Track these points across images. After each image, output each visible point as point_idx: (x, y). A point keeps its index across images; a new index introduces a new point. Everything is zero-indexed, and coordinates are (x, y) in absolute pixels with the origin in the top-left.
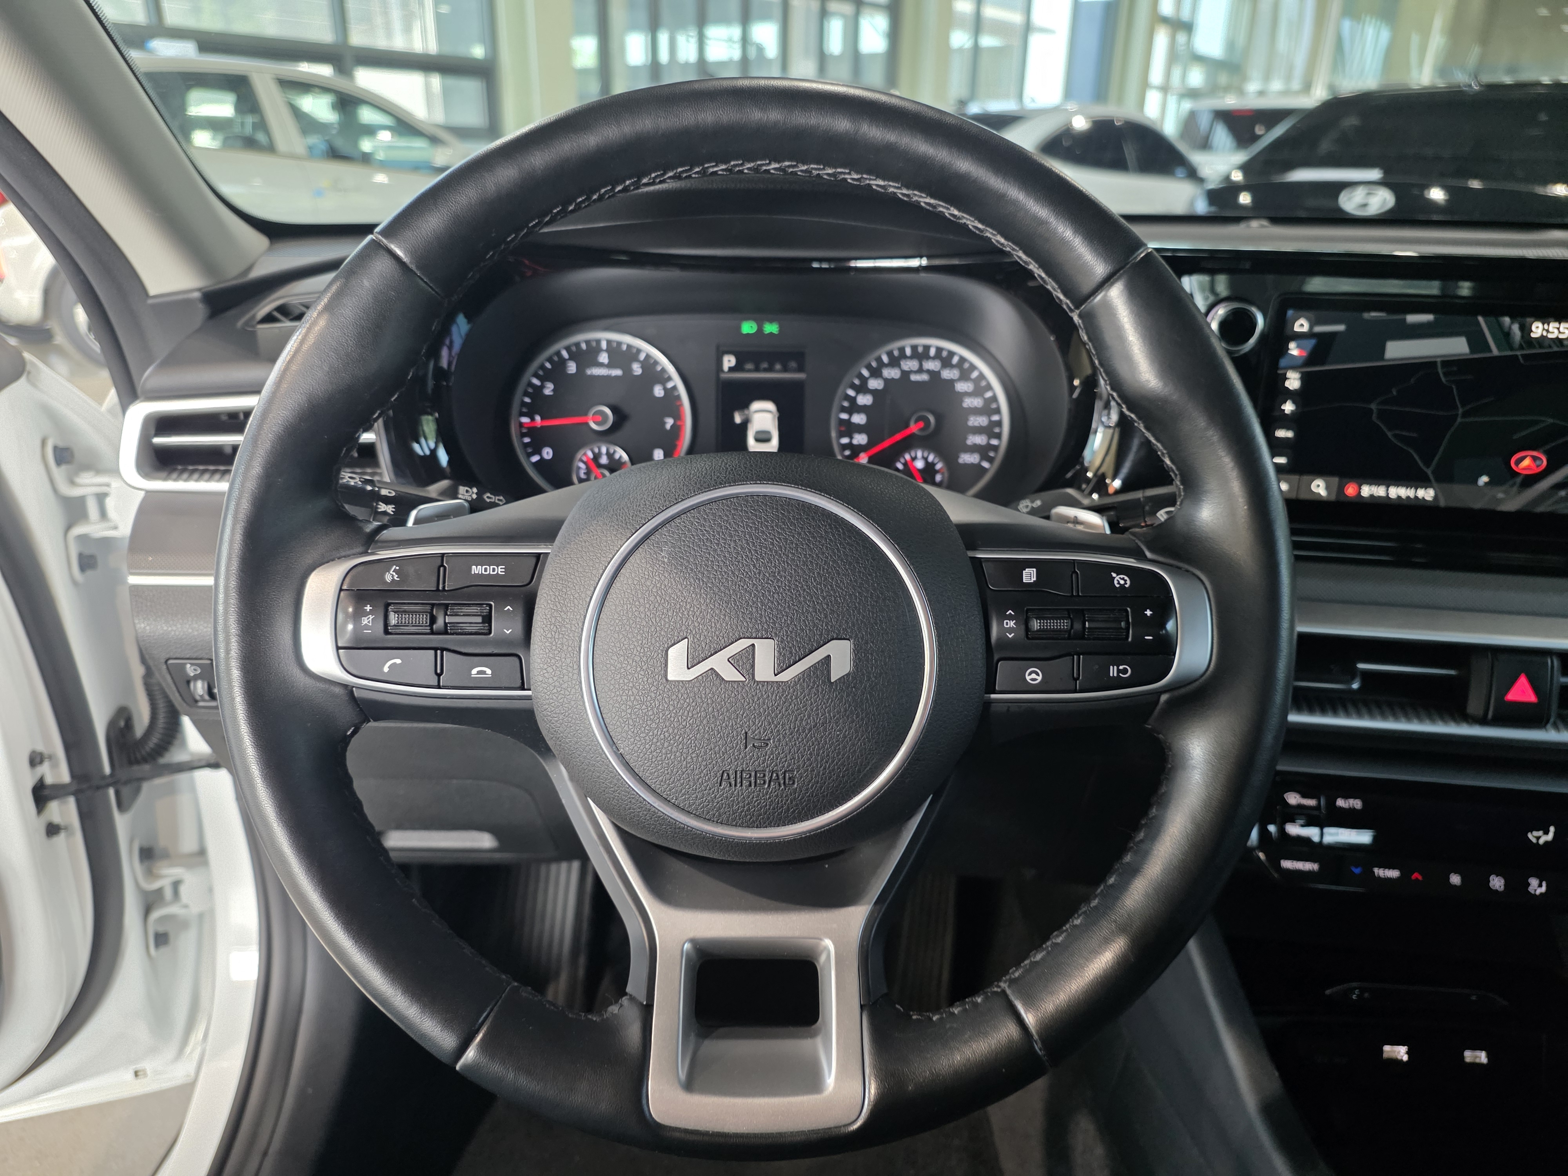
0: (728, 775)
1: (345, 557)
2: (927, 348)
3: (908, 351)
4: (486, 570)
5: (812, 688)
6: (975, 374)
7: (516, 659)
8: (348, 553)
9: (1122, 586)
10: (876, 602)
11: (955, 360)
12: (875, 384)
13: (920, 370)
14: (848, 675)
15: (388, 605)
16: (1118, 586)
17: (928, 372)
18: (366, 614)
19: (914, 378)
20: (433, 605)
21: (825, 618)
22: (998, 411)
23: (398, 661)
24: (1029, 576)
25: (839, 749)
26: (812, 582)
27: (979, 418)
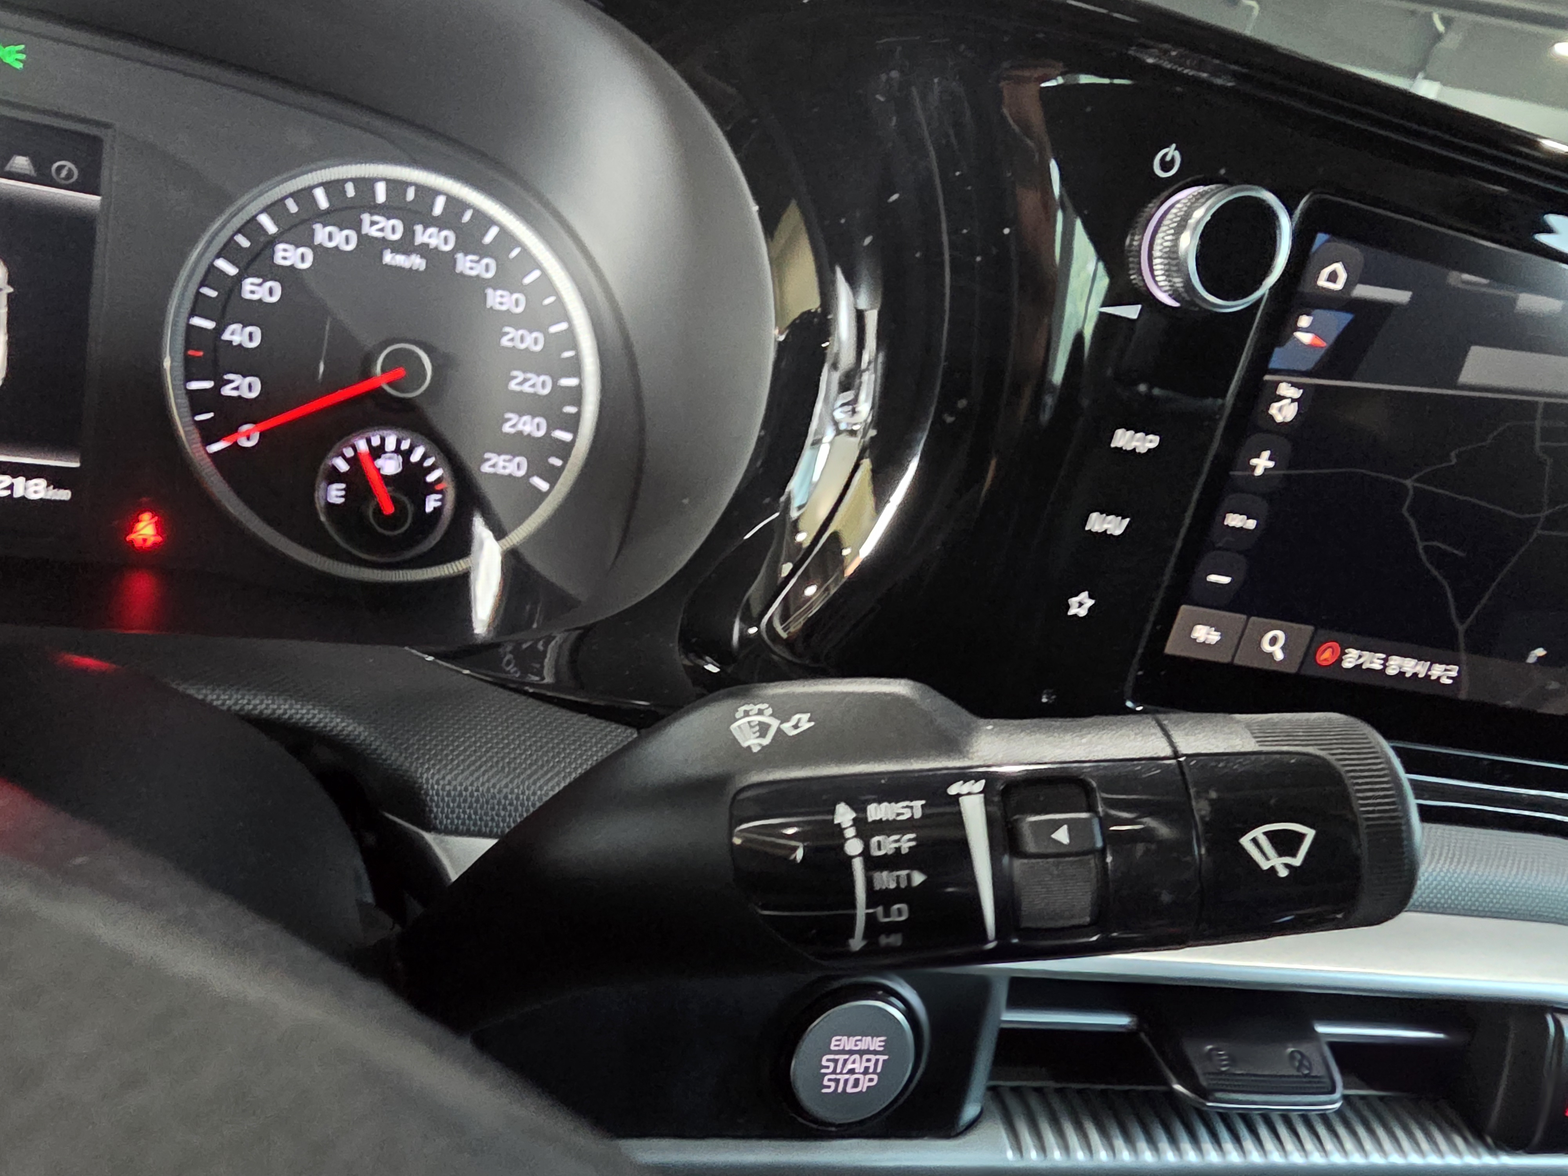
2: (426, 194)
3: (381, 193)
6: (533, 279)
11: (491, 235)
12: (290, 256)
13: (405, 246)
17: (424, 251)
19: (389, 258)
22: (575, 367)
27: (534, 378)
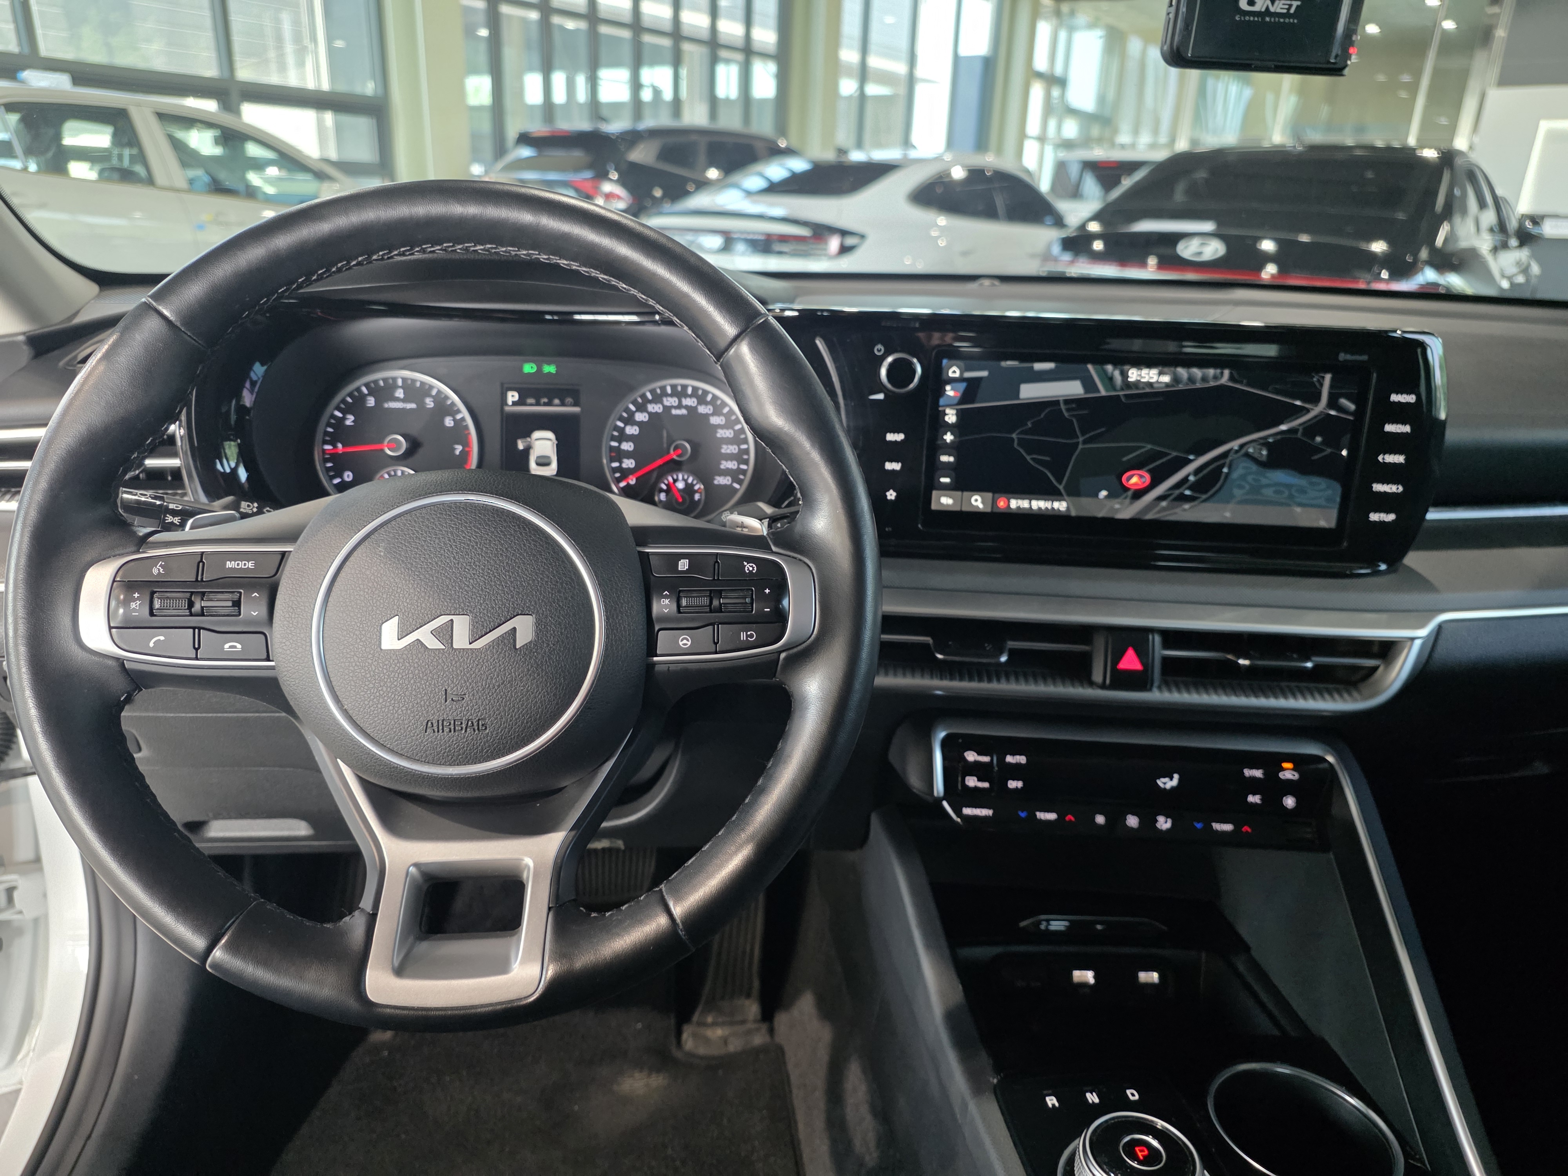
0: (432, 723)
1: (119, 555)
2: (685, 387)
3: (669, 390)
4: (238, 565)
5: (501, 653)
6: (726, 410)
7: (262, 636)
8: (122, 552)
9: (751, 572)
10: (555, 585)
11: (709, 398)
12: (641, 417)
13: (679, 406)
14: (531, 642)
15: (153, 593)
16: (747, 572)
17: (686, 407)
18: (134, 600)
19: (674, 412)
20: (192, 593)
21: (512, 598)
22: (745, 441)
23: (162, 638)
24: (683, 565)
25: (523, 701)
26: (501, 570)
27: (730, 447)
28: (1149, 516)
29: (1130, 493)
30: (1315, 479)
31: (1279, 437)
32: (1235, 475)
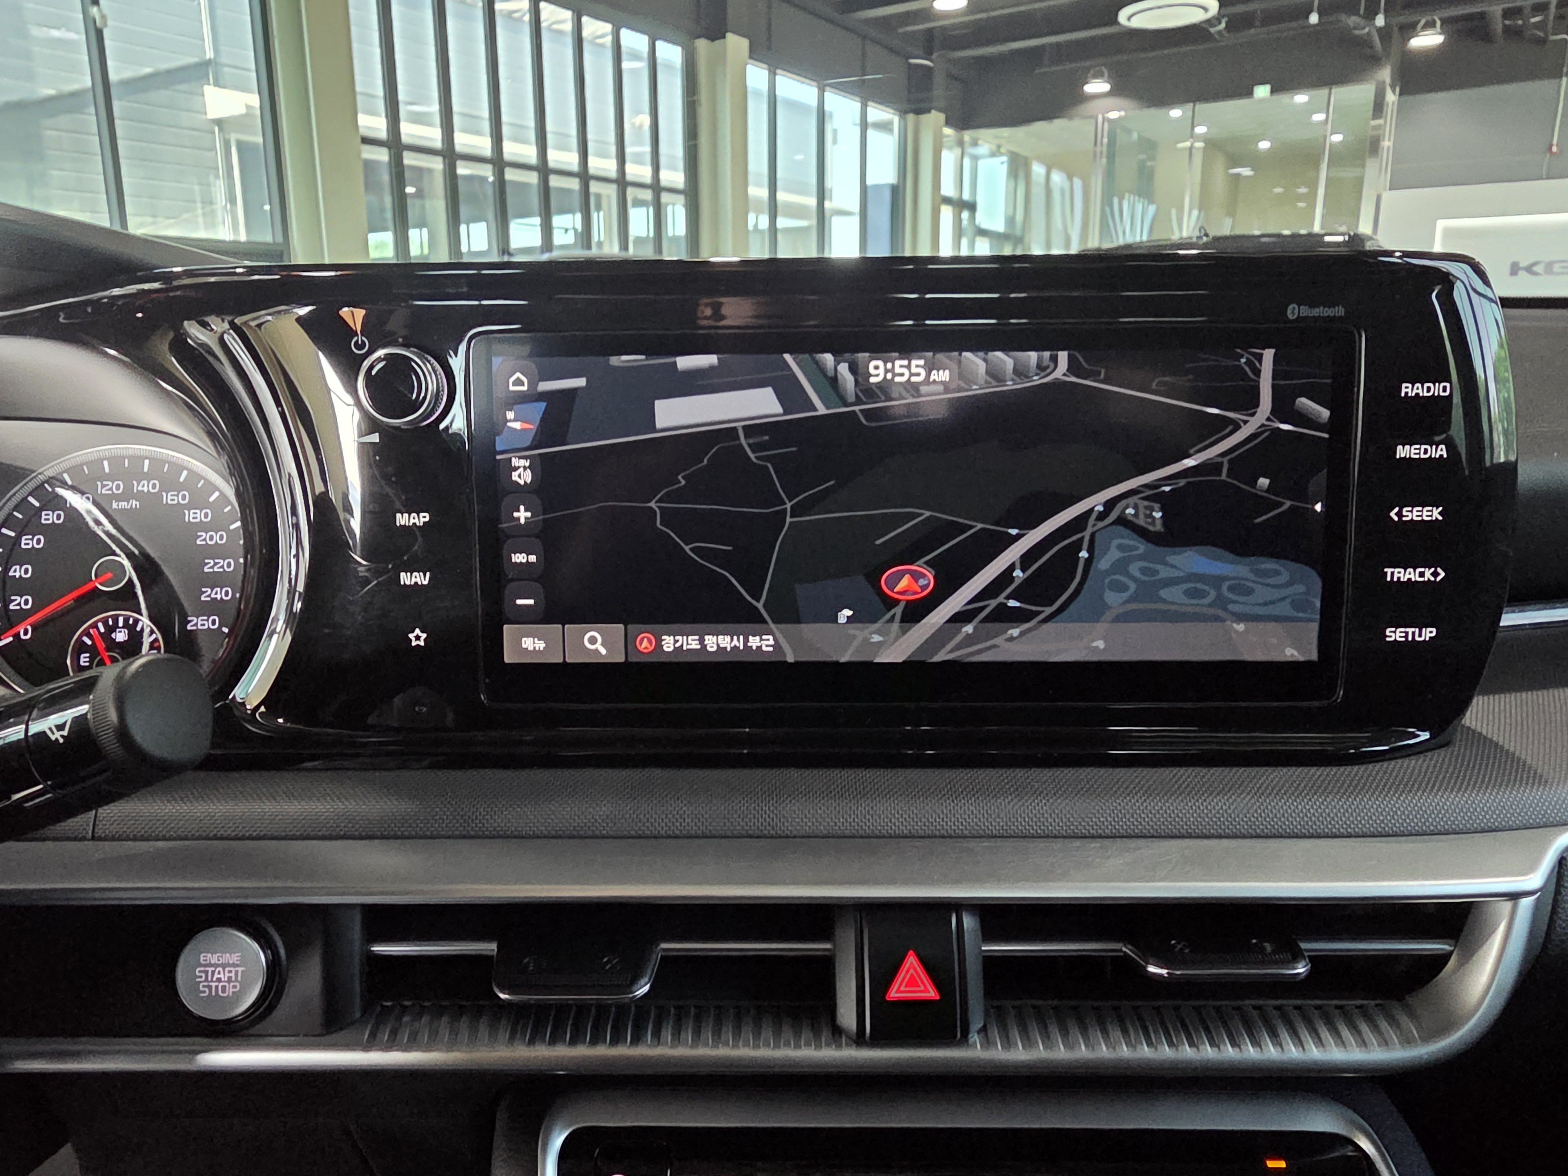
6: (214, 496)
13: (127, 495)
17: (140, 496)
28: (940, 657)
29: (898, 610)
30: (1269, 565)
31: (1182, 482)
32: (1103, 564)
